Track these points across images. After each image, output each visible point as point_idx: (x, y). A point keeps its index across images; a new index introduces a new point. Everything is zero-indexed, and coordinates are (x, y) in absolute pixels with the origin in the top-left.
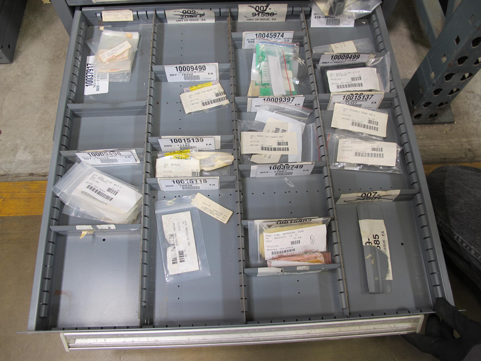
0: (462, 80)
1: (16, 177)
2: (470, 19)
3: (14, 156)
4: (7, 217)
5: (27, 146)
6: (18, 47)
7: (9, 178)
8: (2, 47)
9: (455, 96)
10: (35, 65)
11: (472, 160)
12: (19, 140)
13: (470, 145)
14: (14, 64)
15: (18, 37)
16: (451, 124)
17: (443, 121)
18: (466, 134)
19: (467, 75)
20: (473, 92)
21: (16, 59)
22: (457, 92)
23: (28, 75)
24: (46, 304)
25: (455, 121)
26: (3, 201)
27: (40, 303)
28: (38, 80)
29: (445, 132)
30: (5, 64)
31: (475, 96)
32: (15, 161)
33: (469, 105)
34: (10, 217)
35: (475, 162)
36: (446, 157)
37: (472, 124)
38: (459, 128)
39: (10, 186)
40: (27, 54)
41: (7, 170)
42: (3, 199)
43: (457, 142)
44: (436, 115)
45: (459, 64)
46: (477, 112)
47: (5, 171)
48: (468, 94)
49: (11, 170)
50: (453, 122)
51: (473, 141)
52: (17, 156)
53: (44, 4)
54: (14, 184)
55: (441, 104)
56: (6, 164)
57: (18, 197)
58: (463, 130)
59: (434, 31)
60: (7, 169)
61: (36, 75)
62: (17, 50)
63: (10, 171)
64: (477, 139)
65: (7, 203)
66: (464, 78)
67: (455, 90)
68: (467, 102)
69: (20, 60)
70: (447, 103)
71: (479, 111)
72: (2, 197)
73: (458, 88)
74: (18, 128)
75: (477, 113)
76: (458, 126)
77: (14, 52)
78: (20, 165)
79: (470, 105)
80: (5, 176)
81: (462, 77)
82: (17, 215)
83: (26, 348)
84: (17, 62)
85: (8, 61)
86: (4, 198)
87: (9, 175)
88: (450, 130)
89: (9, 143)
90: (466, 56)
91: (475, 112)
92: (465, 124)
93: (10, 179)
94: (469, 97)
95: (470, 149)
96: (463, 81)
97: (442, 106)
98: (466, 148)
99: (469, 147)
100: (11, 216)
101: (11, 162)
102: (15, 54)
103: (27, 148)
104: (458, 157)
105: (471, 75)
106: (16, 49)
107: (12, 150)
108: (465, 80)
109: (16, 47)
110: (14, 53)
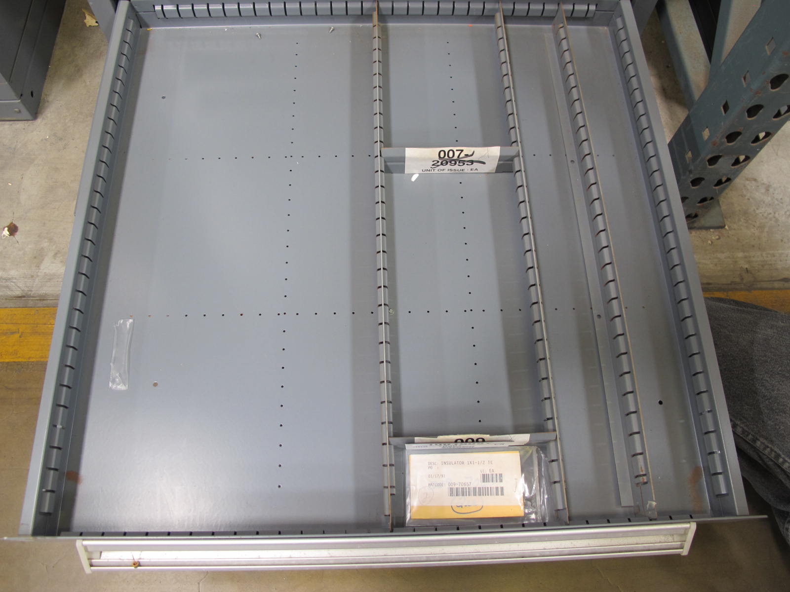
0: (734, 165)
1: (40, 300)
2: (768, 45)
3: (38, 266)
4: (25, 362)
5: (59, 251)
6: (46, 95)
7: (30, 301)
8: (21, 95)
9: (724, 189)
10: (72, 124)
11: (750, 288)
12: (45, 242)
13: (749, 262)
14: (39, 121)
15: (45, 79)
16: (720, 229)
17: (708, 225)
18: (743, 246)
19: (742, 158)
20: (755, 180)
21: (42, 114)
22: (726, 183)
23: (61, 139)
24: (52, 491)
25: (725, 226)
26: (20, 337)
27: (43, 488)
28: (76, 147)
29: (709, 242)
30: (26, 122)
31: (758, 186)
32: (39, 274)
33: (749, 199)
34: (30, 363)
35: (755, 289)
36: (711, 281)
37: (752, 230)
38: (733, 235)
39: (30, 315)
40: (60, 105)
41: (26, 289)
42: (20, 334)
43: (729, 257)
44: (696, 216)
45: (729, 142)
46: (761, 211)
47: (23, 290)
48: (747, 182)
49: (33, 289)
50: (723, 227)
51: (754, 257)
52: (42, 267)
53: (88, 26)
54: (37, 310)
55: (703, 200)
56: (26, 280)
57: (43, 331)
58: (738, 239)
59: (694, 87)
60: (27, 287)
61: (73, 140)
62: (44, 99)
63: (31, 291)
64: (759, 253)
65: (26, 341)
66: (737, 162)
67: (724, 179)
68: (745, 196)
69: (49, 115)
70: (712, 198)
71: (763, 209)
72: (19, 331)
73: (729, 177)
74: (44, 224)
75: (761, 213)
76: (730, 232)
77: (39, 102)
78: (47, 282)
79: (751, 199)
80: (23, 299)
81: (733, 161)
82: (42, 360)
83: (53, 567)
84: (43, 119)
85: (30, 117)
86: (22, 333)
87: (29, 296)
88: (717, 239)
89: (30, 246)
90: (739, 130)
91: (757, 212)
92: (741, 229)
93: (31, 303)
94: (749, 187)
95: (748, 269)
96: (736, 167)
97: (705, 203)
98: (742, 267)
99: (746, 266)
100: (33, 362)
101: (32, 276)
102: (41, 105)
103: (59, 255)
104: (729, 282)
105: (748, 159)
106: (42, 98)
107: (35, 257)
108: (758, 143)
109: (43, 95)
110: (39, 105)
